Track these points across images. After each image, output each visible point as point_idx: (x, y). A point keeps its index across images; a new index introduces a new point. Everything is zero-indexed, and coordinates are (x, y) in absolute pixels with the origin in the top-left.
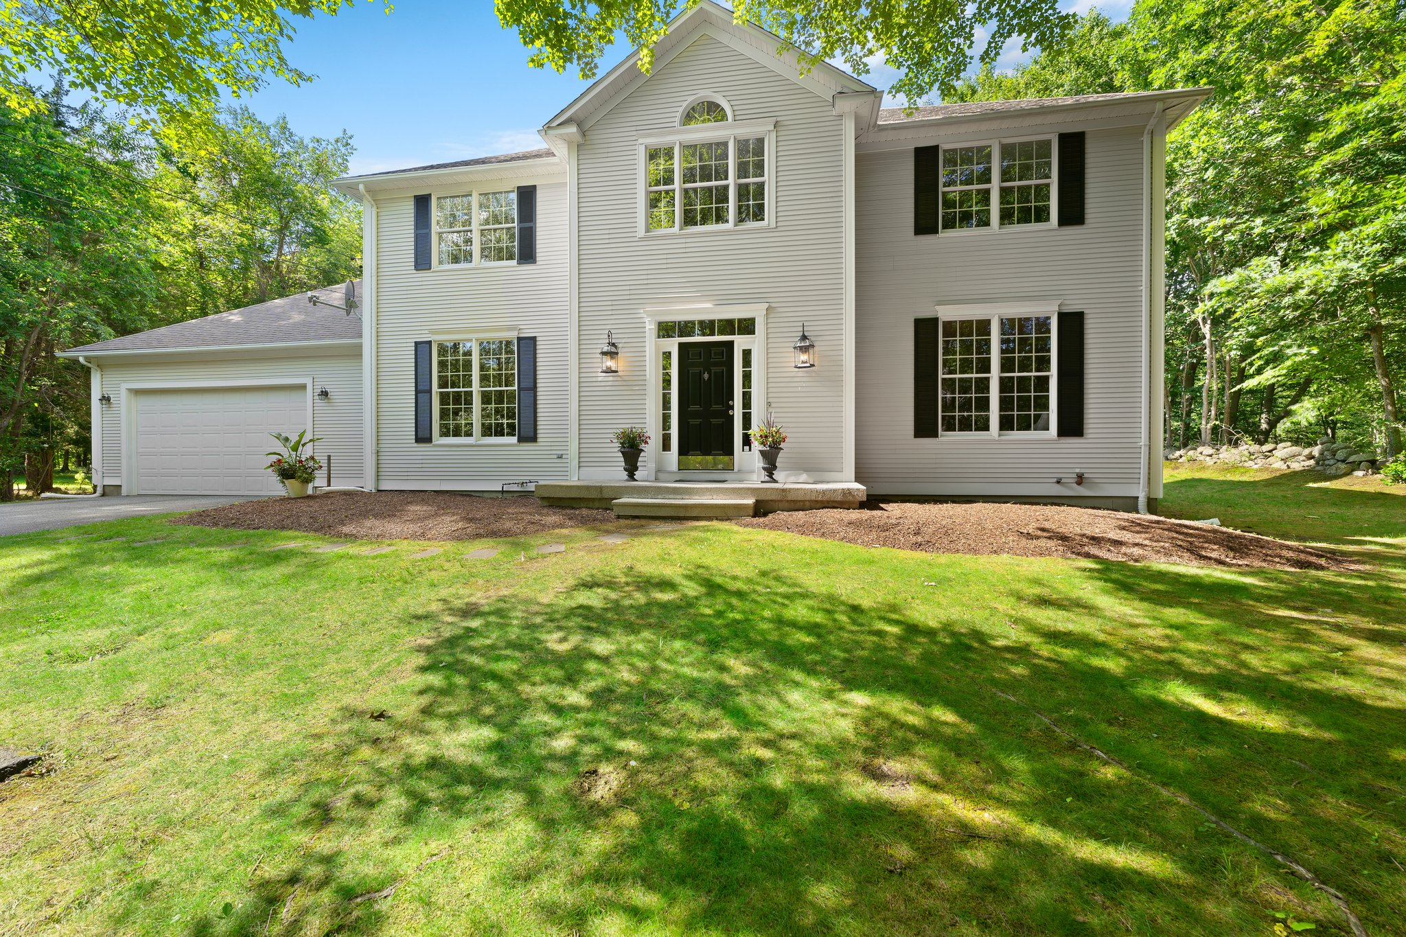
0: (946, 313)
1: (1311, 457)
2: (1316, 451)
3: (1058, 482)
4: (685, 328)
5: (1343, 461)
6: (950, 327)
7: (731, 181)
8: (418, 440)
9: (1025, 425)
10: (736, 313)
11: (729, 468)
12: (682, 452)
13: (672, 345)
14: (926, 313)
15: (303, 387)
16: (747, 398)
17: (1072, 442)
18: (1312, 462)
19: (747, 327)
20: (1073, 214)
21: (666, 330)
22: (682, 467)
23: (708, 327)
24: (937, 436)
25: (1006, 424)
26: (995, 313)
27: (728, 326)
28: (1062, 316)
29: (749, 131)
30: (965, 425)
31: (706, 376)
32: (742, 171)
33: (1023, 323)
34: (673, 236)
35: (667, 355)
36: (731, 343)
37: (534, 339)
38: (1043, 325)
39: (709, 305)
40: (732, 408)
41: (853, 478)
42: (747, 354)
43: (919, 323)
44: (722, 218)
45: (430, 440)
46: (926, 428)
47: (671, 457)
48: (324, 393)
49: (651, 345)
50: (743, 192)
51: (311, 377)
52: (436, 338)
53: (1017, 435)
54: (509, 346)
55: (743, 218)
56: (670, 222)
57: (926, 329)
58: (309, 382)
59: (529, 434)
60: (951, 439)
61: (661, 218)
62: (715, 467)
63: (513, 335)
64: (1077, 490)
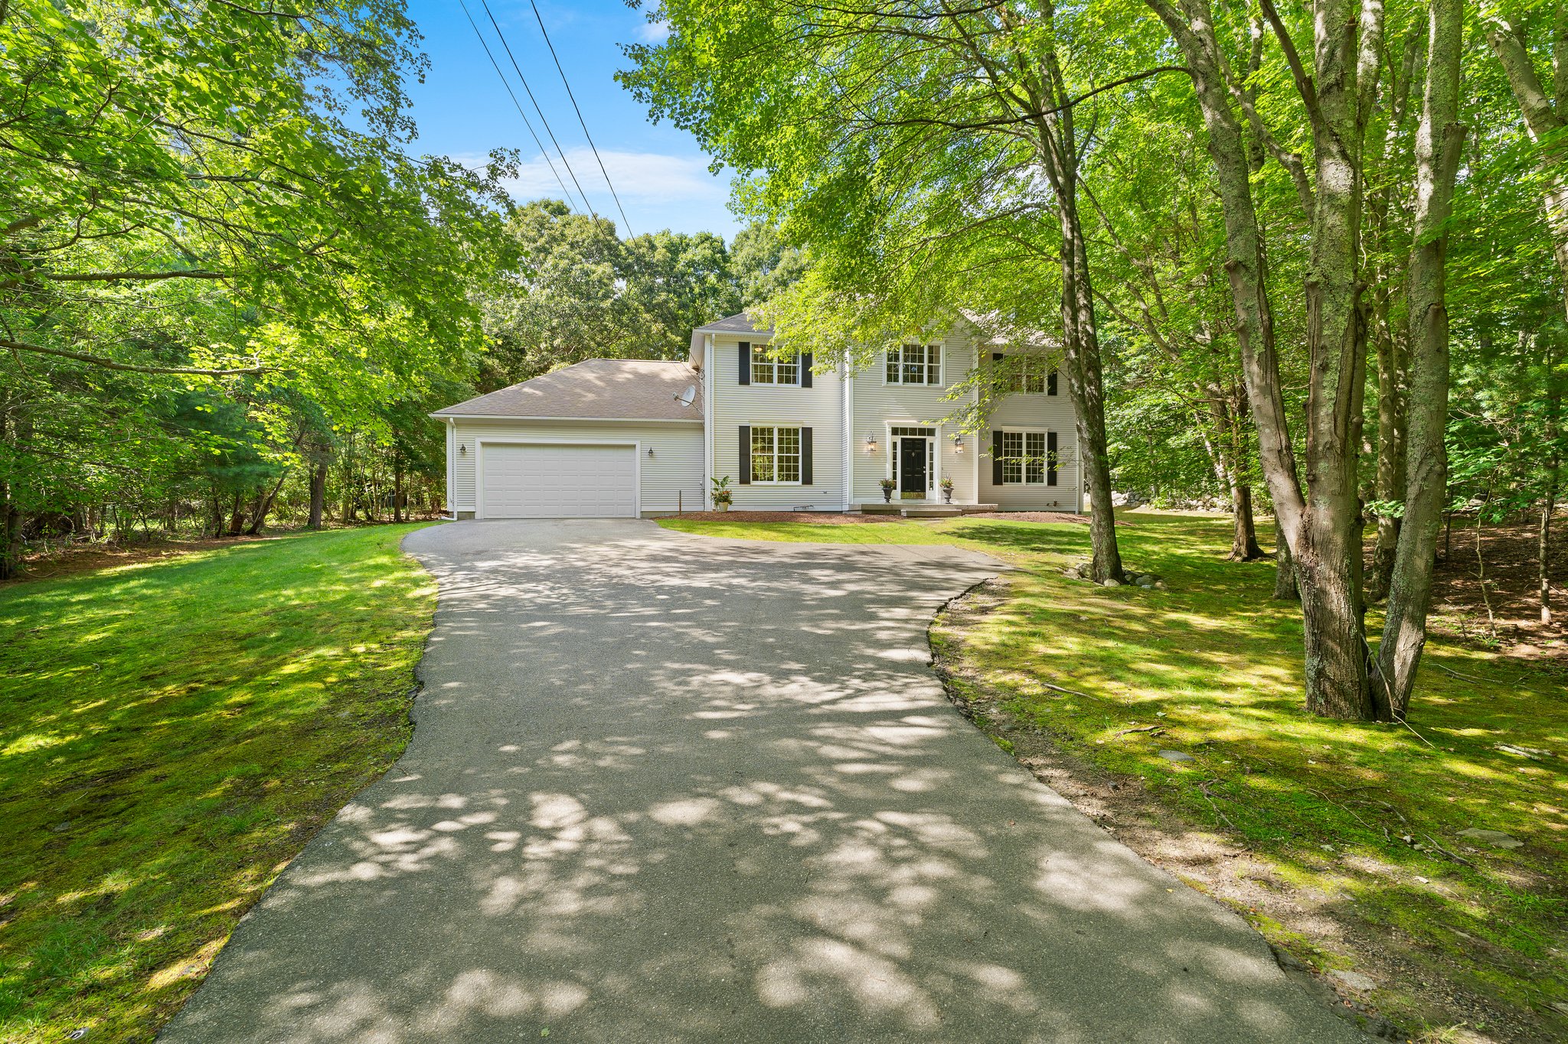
0: (1006, 429)
3: (1048, 504)
4: (904, 431)
6: (1006, 435)
7: (926, 363)
8: (742, 482)
9: (1034, 480)
10: (926, 424)
11: (924, 496)
12: (903, 490)
13: (898, 439)
14: (999, 429)
15: (633, 447)
16: (931, 465)
17: (1052, 488)
19: (931, 432)
20: (1053, 390)
21: (895, 431)
22: (903, 496)
23: (913, 431)
24: (1003, 484)
25: (1028, 480)
26: (1024, 431)
27: (922, 431)
28: (1049, 434)
29: (934, 342)
30: (1012, 480)
31: (913, 454)
32: (931, 360)
33: (1035, 435)
34: (899, 386)
35: (895, 444)
36: (925, 439)
37: (811, 429)
38: (1042, 436)
39: (915, 420)
40: (924, 469)
41: (976, 500)
42: (931, 445)
43: (995, 433)
44: (921, 380)
45: (748, 482)
46: (998, 480)
47: (897, 493)
48: (651, 452)
49: (889, 439)
50: (930, 369)
51: (641, 441)
52: (752, 425)
53: (1032, 484)
54: (796, 432)
55: (930, 381)
56: (896, 380)
57: (998, 436)
58: (638, 443)
59: (808, 480)
60: (1007, 485)
61: (892, 377)
62: (917, 497)
63: (799, 426)
64: (1055, 506)
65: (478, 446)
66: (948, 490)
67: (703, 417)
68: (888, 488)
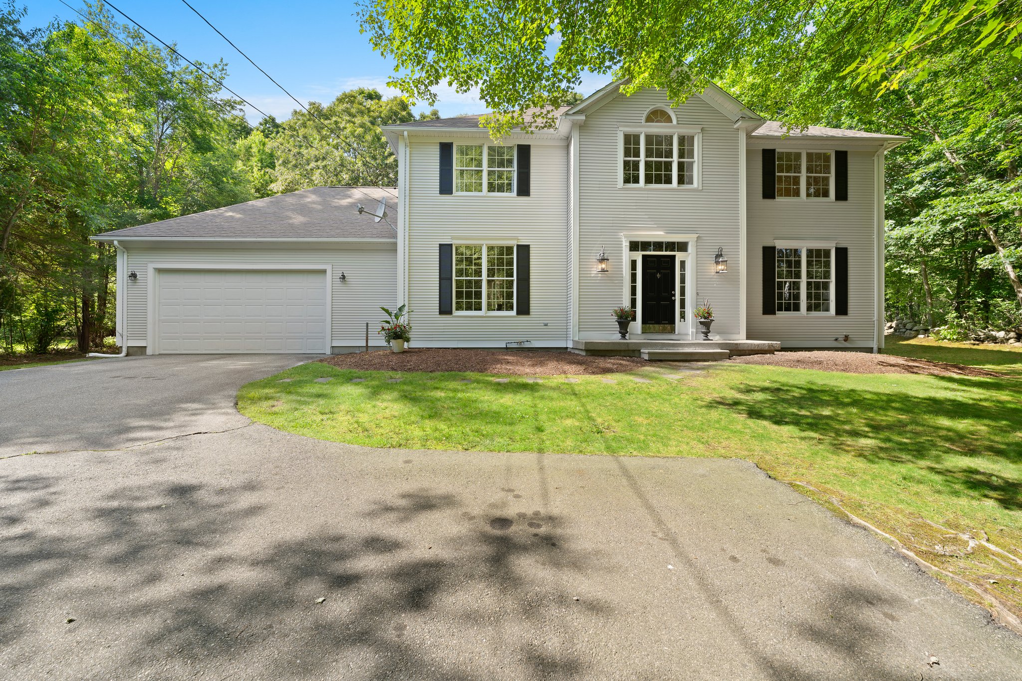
0: (780, 245)
1: (891, 327)
2: (894, 324)
3: (836, 340)
4: (645, 245)
5: (911, 330)
6: (781, 251)
7: (675, 159)
8: (442, 312)
9: (818, 309)
10: (675, 237)
11: (673, 331)
12: (644, 322)
13: (638, 256)
14: (769, 244)
15: (324, 272)
16: (683, 290)
17: (842, 318)
18: (892, 330)
19: (683, 247)
20: (842, 195)
21: (634, 246)
22: (644, 331)
23: (658, 246)
24: (775, 314)
25: (809, 309)
26: (803, 246)
27: (671, 246)
28: (838, 250)
29: (686, 131)
30: (788, 309)
31: (658, 276)
32: (681, 155)
33: (818, 251)
34: (640, 189)
35: (634, 263)
36: (674, 256)
37: (528, 246)
38: (828, 252)
39: (662, 233)
40: (674, 295)
41: (745, 337)
42: (683, 263)
43: (765, 249)
44: (669, 181)
45: (450, 313)
46: (769, 308)
47: (637, 325)
48: (343, 277)
49: (626, 256)
50: (681, 166)
51: (330, 264)
52: (455, 242)
53: (814, 314)
54: (509, 250)
55: (681, 181)
56: (636, 180)
57: (769, 253)
58: (328, 268)
59: (524, 309)
60: (781, 315)
61: (631, 177)
62: (664, 332)
63: (513, 243)
64: (845, 344)
65: (151, 273)
66: (706, 323)
67: (394, 236)
68: (624, 320)
